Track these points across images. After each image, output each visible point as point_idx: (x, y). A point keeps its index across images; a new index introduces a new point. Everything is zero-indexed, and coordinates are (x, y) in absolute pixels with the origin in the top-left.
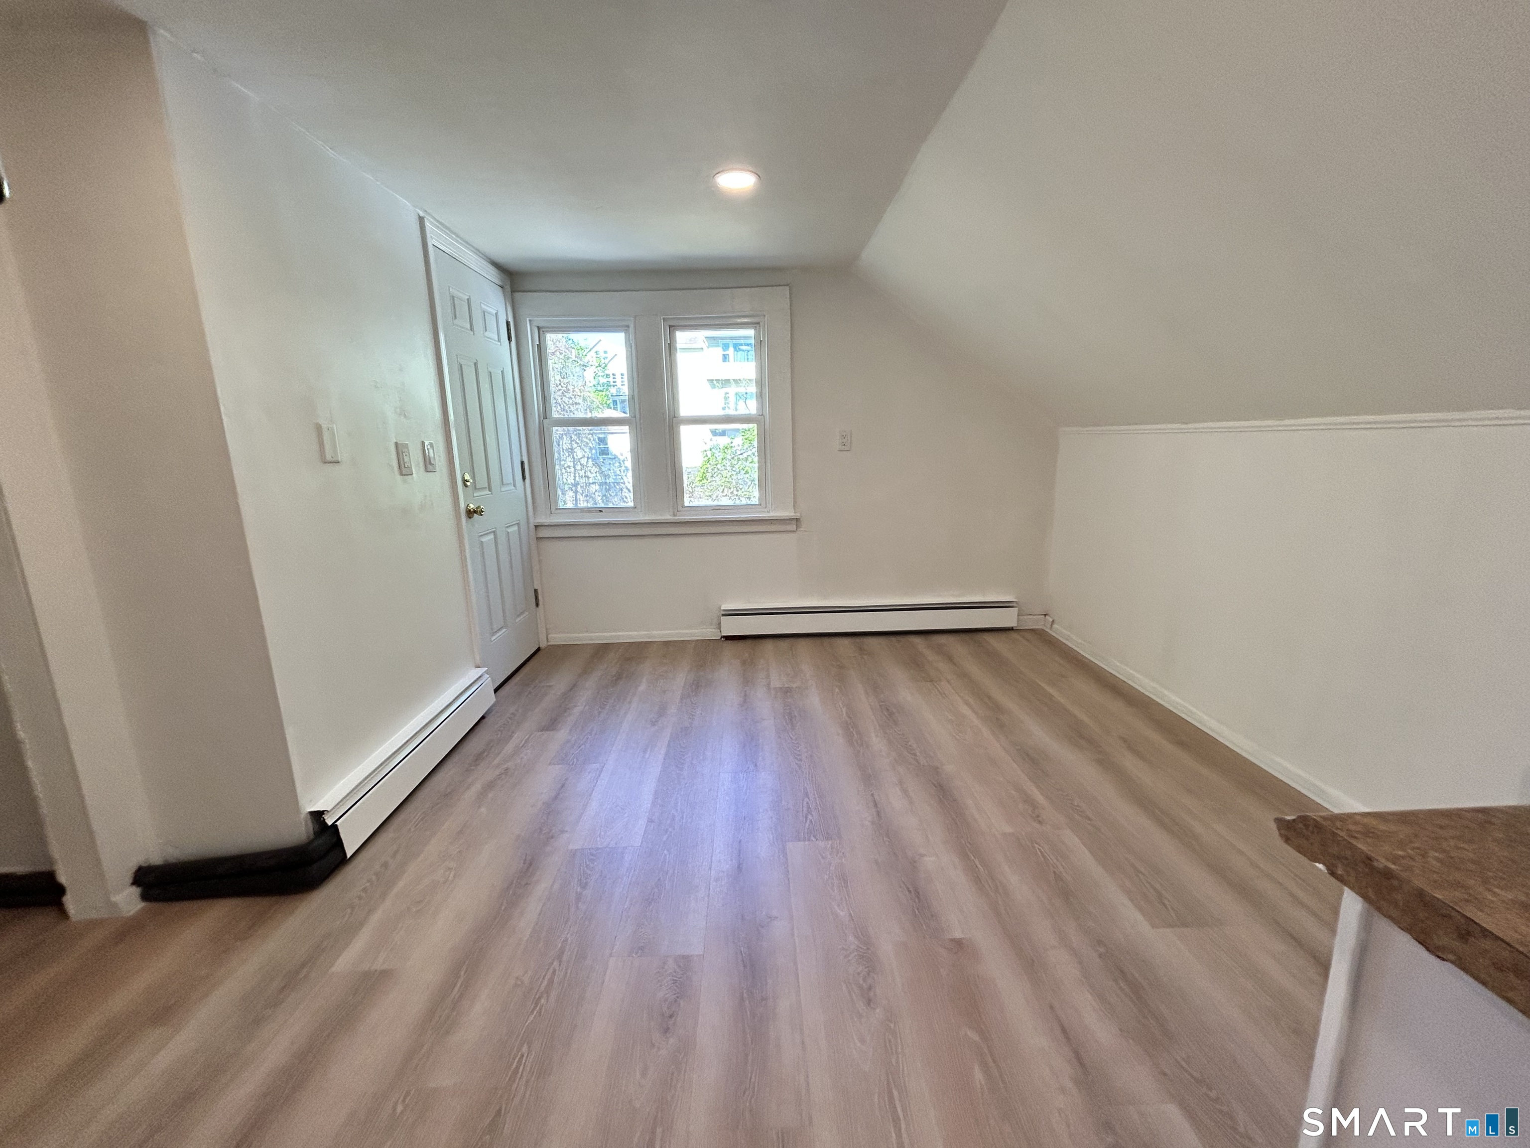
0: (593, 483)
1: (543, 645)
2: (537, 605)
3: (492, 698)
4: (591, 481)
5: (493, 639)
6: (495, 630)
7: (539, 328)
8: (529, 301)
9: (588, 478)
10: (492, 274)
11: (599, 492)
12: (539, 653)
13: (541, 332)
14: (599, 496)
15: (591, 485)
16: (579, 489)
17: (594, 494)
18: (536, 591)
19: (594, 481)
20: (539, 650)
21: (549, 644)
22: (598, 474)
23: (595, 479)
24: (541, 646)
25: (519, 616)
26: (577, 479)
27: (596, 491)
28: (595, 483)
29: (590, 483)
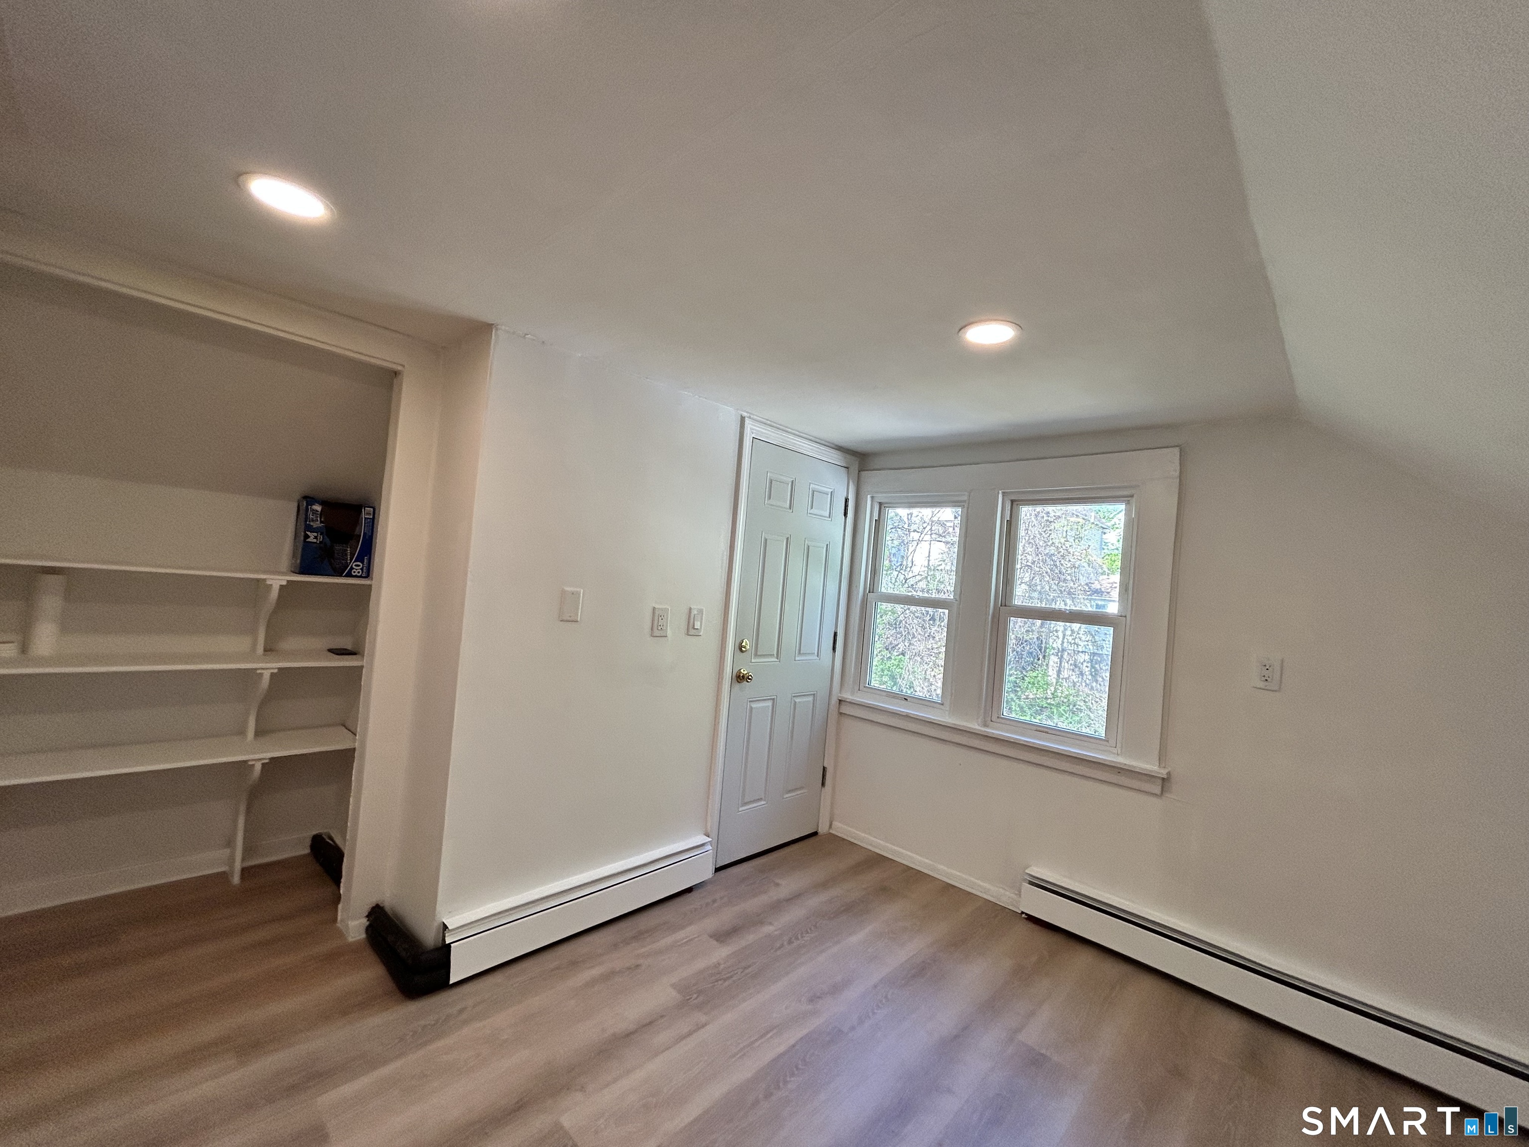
0: (1082, 652)
1: (823, 829)
2: (823, 784)
3: (707, 873)
4: (1080, 649)
5: (740, 809)
6: (746, 801)
7: (881, 504)
8: (872, 478)
9: (1078, 645)
10: (835, 457)
11: (1088, 662)
12: (812, 840)
13: (883, 508)
14: (1087, 667)
15: (1080, 654)
16: (1065, 655)
17: (1082, 664)
18: (824, 769)
19: (1084, 649)
20: (815, 834)
21: (831, 831)
22: (1090, 644)
23: (1086, 648)
24: (820, 831)
25: (790, 791)
26: (1065, 645)
27: (1084, 661)
28: (1085, 652)
29: (1079, 651)
